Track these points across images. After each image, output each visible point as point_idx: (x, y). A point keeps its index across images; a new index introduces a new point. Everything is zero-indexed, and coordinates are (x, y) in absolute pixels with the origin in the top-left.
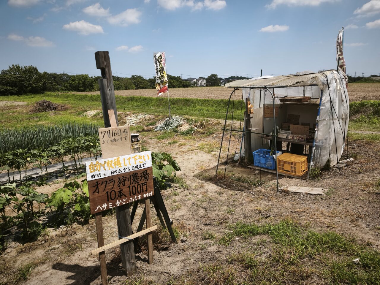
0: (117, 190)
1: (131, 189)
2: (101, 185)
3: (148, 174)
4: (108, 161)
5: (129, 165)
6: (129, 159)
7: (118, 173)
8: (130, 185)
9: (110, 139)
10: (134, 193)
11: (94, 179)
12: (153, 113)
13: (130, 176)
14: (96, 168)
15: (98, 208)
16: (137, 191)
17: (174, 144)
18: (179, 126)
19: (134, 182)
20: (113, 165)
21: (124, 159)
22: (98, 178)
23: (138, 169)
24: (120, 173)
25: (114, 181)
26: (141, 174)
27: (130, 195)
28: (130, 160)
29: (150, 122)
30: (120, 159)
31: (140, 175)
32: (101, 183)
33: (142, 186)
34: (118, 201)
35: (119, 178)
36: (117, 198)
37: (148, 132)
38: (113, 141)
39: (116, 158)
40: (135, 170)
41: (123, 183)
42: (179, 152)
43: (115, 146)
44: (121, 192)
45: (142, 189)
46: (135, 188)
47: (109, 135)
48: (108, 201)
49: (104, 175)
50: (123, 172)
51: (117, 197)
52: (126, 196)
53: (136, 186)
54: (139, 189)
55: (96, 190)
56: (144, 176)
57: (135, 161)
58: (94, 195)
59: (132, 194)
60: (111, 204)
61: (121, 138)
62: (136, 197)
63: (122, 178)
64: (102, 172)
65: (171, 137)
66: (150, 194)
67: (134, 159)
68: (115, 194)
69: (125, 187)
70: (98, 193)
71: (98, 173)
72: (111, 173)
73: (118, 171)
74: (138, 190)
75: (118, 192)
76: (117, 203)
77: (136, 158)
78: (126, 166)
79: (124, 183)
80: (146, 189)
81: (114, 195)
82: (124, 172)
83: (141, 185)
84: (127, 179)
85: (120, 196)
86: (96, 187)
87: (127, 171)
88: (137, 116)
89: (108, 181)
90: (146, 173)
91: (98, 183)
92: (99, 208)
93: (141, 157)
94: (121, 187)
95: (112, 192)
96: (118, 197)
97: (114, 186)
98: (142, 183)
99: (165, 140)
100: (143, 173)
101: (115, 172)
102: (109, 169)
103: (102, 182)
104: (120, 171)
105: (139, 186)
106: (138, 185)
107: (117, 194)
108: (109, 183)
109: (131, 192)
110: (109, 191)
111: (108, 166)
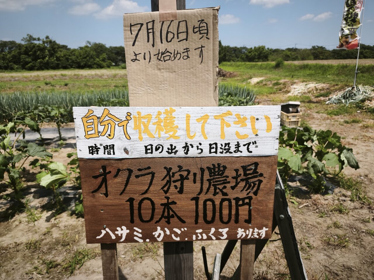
0: (159, 200)
1: (201, 207)
2: (116, 176)
3: (261, 175)
4: (139, 113)
5: (202, 138)
6: (205, 118)
7: (165, 154)
8: (199, 194)
9: (154, 51)
10: (209, 218)
11: (95, 156)
12: (328, 82)
13: (202, 170)
14: (101, 128)
15: (104, 232)
16: (217, 214)
17: (353, 124)
18: (368, 100)
19: (212, 188)
20: (152, 127)
21: (188, 117)
22: (106, 156)
23: (228, 155)
24: (173, 155)
25: (153, 174)
26: (237, 171)
27: (196, 222)
28: (205, 122)
29: (322, 92)
30: (174, 114)
31: (234, 174)
32: (114, 172)
33: (237, 206)
34: (159, 228)
35: (169, 170)
36: (157, 222)
37: (316, 104)
38: (162, 56)
39: (162, 109)
40: (219, 155)
41: (178, 184)
42: (361, 137)
43: (166, 74)
44: (169, 209)
45: (234, 212)
46: (214, 205)
47: (151, 35)
48: (132, 221)
49: (126, 151)
50: (181, 153)
51: (157, 217)
52: (184, 222)
53: (217, 202)
54: (225, 212)
55: (100, 187)
56: (247, 180)
57: (222, 128)
58: (94, 196)
59: (201, 220)
60: (140, 231)
61: (187, 50)
62: (213, 230)
63: (175, 169)
64: (120, 143)
65: (350, 113)
66: (259, 234)
67: (219, 122)
68: (153, 209)
69: (183, 196)
70: (106, 195)
71: (109, 142)
72: (147, 150)
73: (165, 149)
74: (221, 213)
75: (162, 205)
76: (156, 234)
77: (226, 119)
78: (191, 137)
79: (182, 184)
80: (247, 218)
81: (150, 211)
82: (184, 155)
83: (233, 202)
84: (191, 177)
85: (165, 218)
86: (100, 179)
87: (193, 152)
88: (306, 85)
89: (134, 169)
90: (255, 171)
91: (107, 171)
92: (107, 232)
93: (245, 119)
94: (172, 194)
95: (144, 202)
96: (160, 219)
97: (152, 188)
98: (236, 196)
99: (339, 117)
100: (244, 168)
101: (157, 149)
102: (141, 139)
103: (119, 170)
104: (172, 149)
105: (226, 203)
106: (223, 200)
107: (159, 210)
108: (137, 177)
109: (201, 214)
110: (138, 198)
111: (137, 127)
